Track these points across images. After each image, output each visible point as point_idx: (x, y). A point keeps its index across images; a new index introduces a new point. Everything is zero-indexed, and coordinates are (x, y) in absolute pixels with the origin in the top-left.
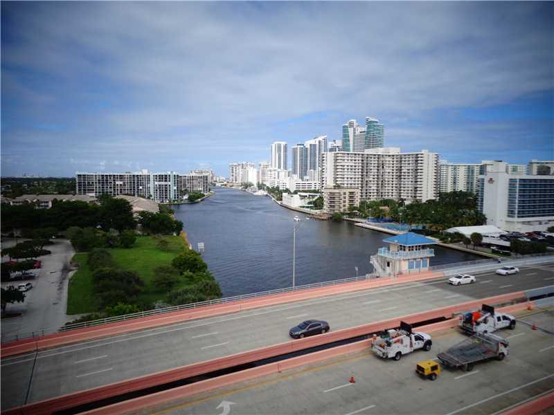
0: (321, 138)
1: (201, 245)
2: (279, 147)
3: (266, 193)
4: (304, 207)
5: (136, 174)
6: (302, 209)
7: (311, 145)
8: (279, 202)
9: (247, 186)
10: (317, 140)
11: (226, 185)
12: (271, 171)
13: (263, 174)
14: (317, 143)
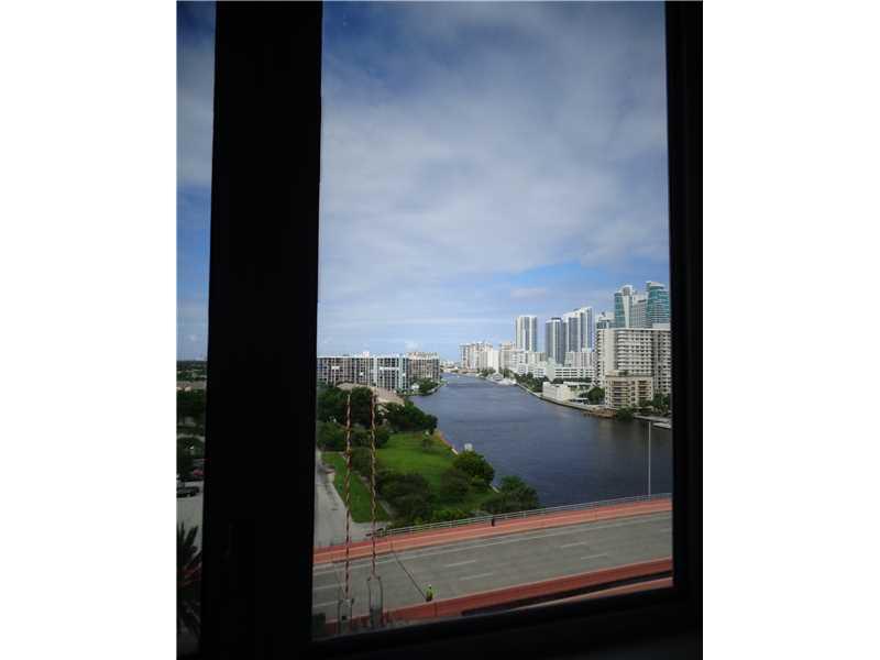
0: (583, 310)
1: (469, 447)
2: (527, 321)
3: (514, 382)
4: (574, 401)
5: (356, 356)
6: (575, 404)
7: (570, 319)
8: (538, 394)
9: (487, 372)
10: (578, 312)
11: (456, 371)
12: (516, 353)
13: (506, 357)
14: (579, 316)
